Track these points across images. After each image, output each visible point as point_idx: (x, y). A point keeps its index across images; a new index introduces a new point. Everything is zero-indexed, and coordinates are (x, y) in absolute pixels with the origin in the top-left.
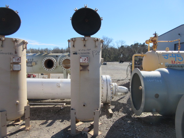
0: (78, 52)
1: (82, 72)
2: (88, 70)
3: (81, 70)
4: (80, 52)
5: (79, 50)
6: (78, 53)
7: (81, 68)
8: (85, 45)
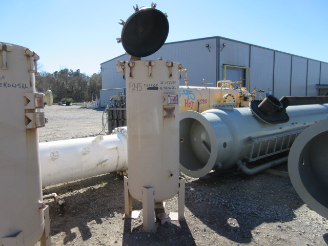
0: (159, 86)
1: (166, 119)
2: (174, 116)
3: (165, 117)
4: (163, 86)
5: (162, 83)
6: (159, 88)
7: (165, 114)
8: (171, 75)
